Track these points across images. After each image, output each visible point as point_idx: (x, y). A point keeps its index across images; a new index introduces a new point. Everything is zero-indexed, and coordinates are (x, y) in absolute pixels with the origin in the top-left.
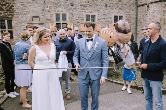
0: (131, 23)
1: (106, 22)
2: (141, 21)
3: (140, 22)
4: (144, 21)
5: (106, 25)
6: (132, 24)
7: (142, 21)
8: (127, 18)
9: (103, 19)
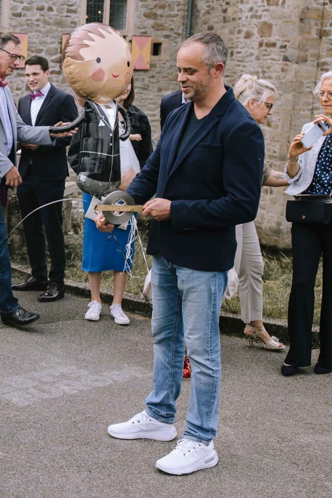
0: (165, 33)
1: (48, 27)
2: (211, 23)
3: (205, 27)
4: (225, 20)
5: (48, 40)
6: (167, 37)
7: (216, 19)
8: (147, 7)
9: (35, 11)
